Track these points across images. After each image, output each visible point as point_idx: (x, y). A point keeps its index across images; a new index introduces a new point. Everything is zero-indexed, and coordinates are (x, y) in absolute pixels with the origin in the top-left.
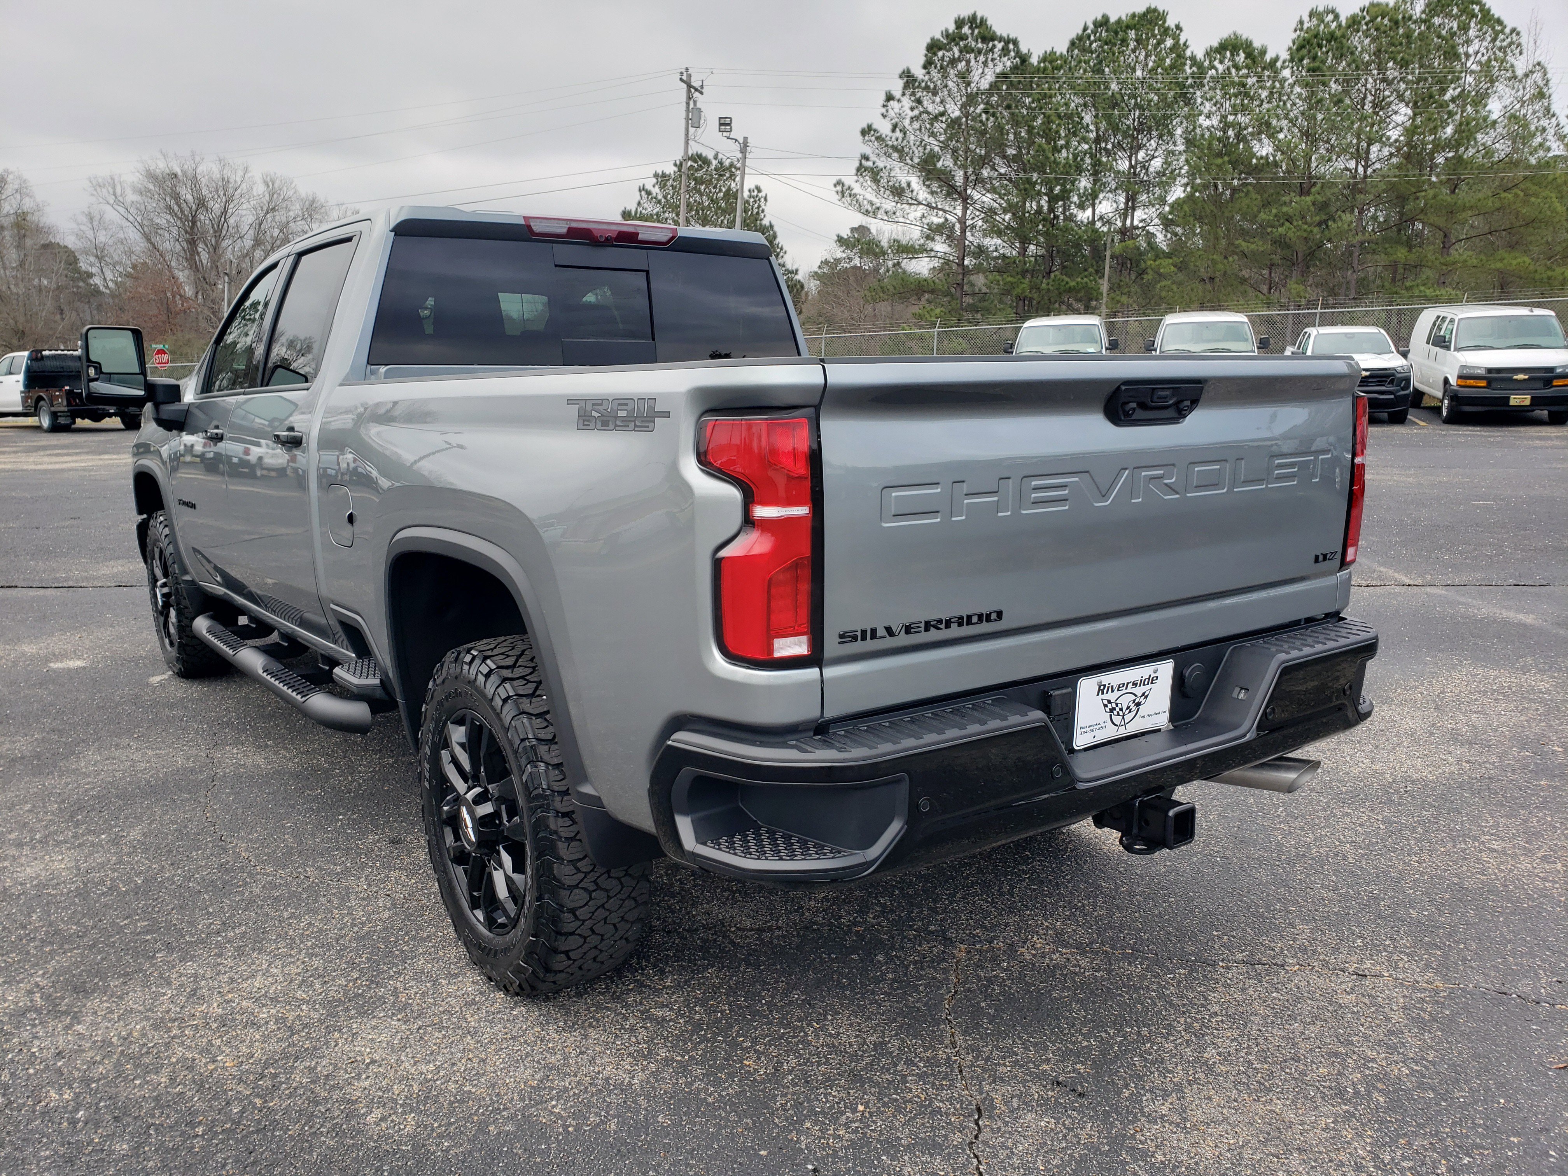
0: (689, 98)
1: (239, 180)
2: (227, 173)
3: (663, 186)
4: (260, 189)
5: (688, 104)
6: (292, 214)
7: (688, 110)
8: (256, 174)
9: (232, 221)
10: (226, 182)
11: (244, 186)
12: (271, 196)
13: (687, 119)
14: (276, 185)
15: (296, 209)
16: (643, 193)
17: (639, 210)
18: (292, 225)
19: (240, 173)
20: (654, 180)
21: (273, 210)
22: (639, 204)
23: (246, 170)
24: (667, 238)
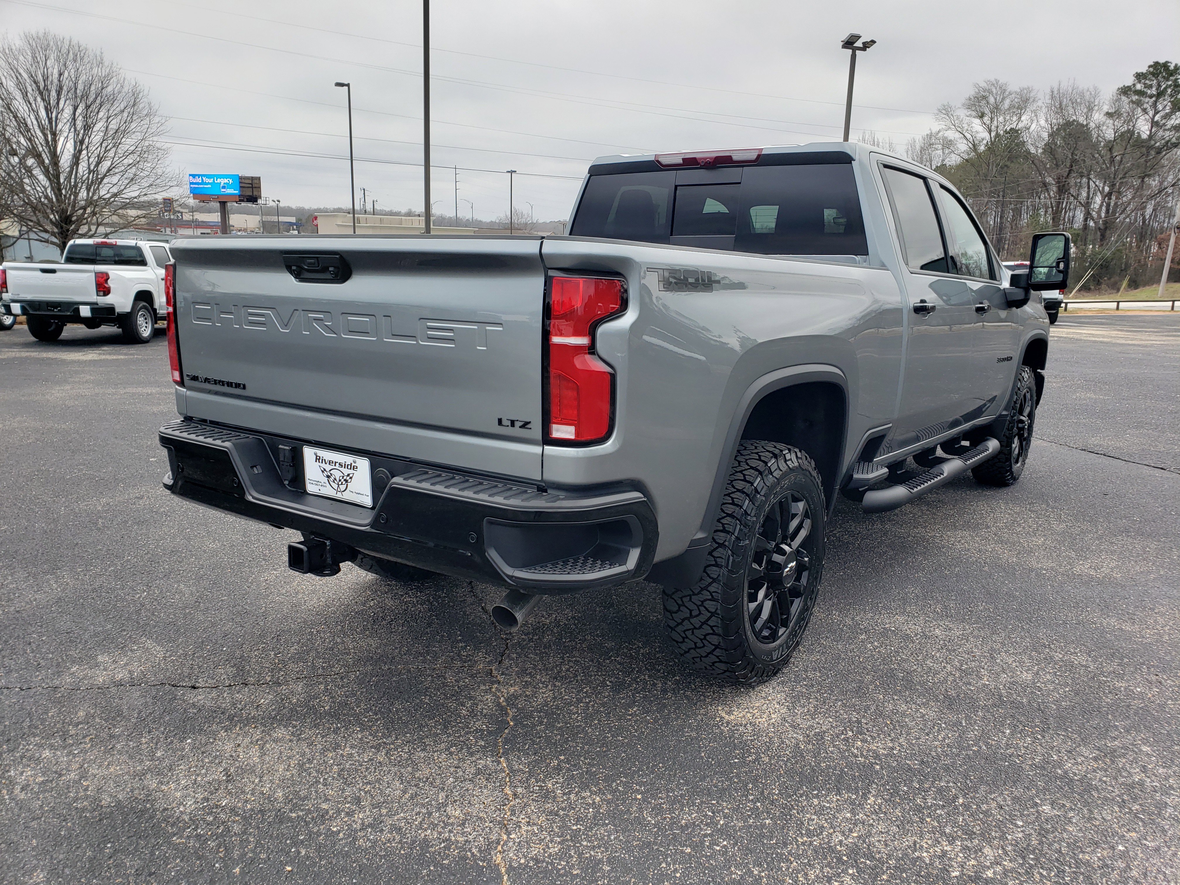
24: (755, 157)
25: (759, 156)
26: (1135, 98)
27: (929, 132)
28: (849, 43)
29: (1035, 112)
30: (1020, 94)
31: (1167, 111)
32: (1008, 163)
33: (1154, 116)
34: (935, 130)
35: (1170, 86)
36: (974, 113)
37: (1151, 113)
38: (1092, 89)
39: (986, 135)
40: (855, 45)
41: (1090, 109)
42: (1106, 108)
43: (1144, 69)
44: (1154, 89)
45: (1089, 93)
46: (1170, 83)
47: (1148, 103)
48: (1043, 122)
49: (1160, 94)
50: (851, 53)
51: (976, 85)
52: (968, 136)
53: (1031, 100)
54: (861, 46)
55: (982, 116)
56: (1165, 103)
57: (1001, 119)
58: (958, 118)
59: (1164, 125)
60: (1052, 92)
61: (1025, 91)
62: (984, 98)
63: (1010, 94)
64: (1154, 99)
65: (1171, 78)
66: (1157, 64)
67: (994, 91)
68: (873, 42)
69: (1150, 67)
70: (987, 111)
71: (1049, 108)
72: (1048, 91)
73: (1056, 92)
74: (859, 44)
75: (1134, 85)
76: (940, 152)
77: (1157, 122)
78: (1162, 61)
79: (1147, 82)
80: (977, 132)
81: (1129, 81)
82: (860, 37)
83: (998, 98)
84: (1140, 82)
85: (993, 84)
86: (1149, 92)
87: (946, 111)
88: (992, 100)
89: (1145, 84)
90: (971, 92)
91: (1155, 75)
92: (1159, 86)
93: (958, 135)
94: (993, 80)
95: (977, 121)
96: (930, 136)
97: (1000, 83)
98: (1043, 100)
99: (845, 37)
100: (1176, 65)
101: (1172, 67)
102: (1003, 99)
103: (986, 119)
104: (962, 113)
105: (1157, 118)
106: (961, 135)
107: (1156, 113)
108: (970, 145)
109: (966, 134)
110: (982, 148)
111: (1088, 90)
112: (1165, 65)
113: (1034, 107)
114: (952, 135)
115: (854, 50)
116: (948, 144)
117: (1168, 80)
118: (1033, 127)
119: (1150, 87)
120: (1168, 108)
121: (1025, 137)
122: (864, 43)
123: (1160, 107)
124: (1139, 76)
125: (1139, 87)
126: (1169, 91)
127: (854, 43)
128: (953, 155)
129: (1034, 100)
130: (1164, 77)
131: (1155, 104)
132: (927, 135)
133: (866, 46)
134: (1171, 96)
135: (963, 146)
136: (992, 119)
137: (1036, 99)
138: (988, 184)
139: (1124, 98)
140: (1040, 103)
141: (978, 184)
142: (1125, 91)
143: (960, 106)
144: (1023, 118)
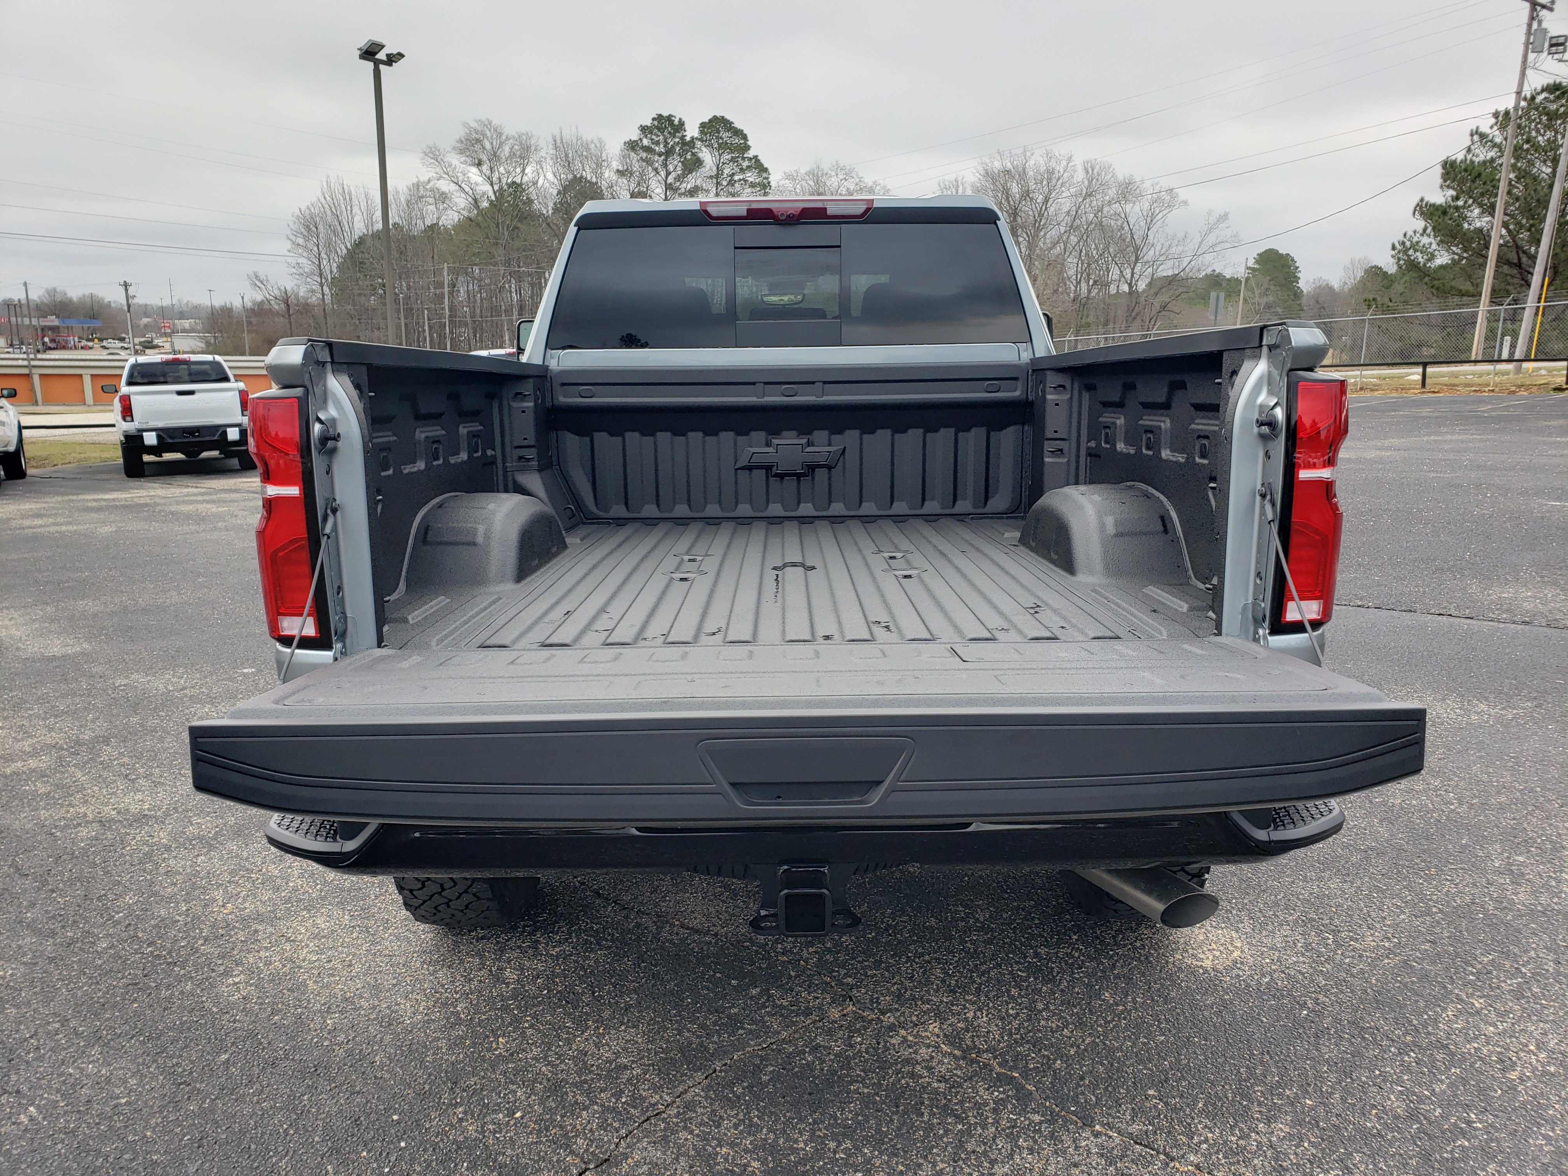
0: (1532, 18)
1: (1062, 171)
2: (1053, 164)
3: (1503, 127)
4: (1080, 176)
5: (1530, 26)
6: (1107, 198)
7: (1529, 33)
8: (1078, 162)
9: (1052, 210)
10: (1050, 172)
11: (1066, 175)
12: (1090, 182)
13: (1527, 44)
14: (1095, 171)
15: (1112, 193)
16: (1476, 138)
17: (1469, 157)
18: (1106, 209)
19: (1064, 163)
20: (1493, 121)
21: (1090, 195)
22: (1469, 150)
23: (1070, 159)
24: (862, 211)
25: (868, 210)
26: (644, 155)
27: (415, 181)
28: (369, 53)
29: (539, 163)
30: (519, 138)
31: (679, 172)
32: (519, 225)
33: (667, 177)
34: (424, 178)
35: (678, 143)
36: (469, 160)
37: (663, 174)
38: (596, 141)
39: (487, 188)
40: (378, 56)
41: (599, 165)
42: (616, 165)
43: (648, 122)
44: (662, 146)
45: (593, 145)
46: (677, 140)
47: (657, 161)
48: (550, 176)
49: (669, 153)
50: (373, 67)
51: (466, 125)
52: (467, 189)
53: (533, 148)
54: (384, 58)
55: (479, 164)
56: (676, 162)
57: (502, 170)
58: (450, 166)
59: (678, 189)
60: (555, 141)
61: (524, 137)
62: (478, 141)
63: (508, 138)
64: (663, 157)
65: (677, 134)
66: (660, 117)
67: (489, 134)
68: (401, 56)
69: (654, 119)
70: (484, 158)
71: (555, 158)
72: (550, 139)
73: (558, 141)
74: (381, 56)
75: (641, 139)
76: (432, 208)
77: (671, 184)
78: (665, 114)
79: (653, 137)
80: (477, 184)
81: (635, 135)
82: (383, 47)
83: (495, 143)
84: (646, 137)
85: (485, 125)
86: (657, 149)
87: (434, 155)
88: (488, 146)
89: (652, 139)
90: (461, 133)
91: (661, 129)
92: (666, 143)
93: (453, 187)
94: (484, 119)
95: (474, 170)
96: (417, 186)
97: (493, 124)
98: (546, 151)
99: (362, 43)
100: (680, 119)
101: (676, 122)
102: (501, 145)
103: (485, 168)
104: (455, 160)
105: (670, 179)
106: (458, 187)
107: (668, 174)
108: (470, 199)
109: (463, 185)
110: (485, 204)
111: (592, 142)
112: (669, 118)
113: (534, 157)
114: (445, 186)
115: (377, 63)
116: (442, 197)
117: (674, 136)
118: (541, 182)
119: (657, 143)
120: (679, 169)
121: (533, 193)
122: (388, 55)
123: (671, 167)
124: (644, 129)
125: (645, 142)
126: (678, 149)
127: (376, 53)
128: (449, 212)
129: (536, 150)
130: (669, 133)
131: (665, 165)
132: (413, 184)
133: (391, 60)
134: (680, 155)
135: (461, 201)
136: (491, 169)
137: (539, 148)
138: (501, 251)
139: (633, 154)
140: (543, 153)
141: (489, 250)
142: (632, 146)
143: (449, 149)
144: (526, 171)
